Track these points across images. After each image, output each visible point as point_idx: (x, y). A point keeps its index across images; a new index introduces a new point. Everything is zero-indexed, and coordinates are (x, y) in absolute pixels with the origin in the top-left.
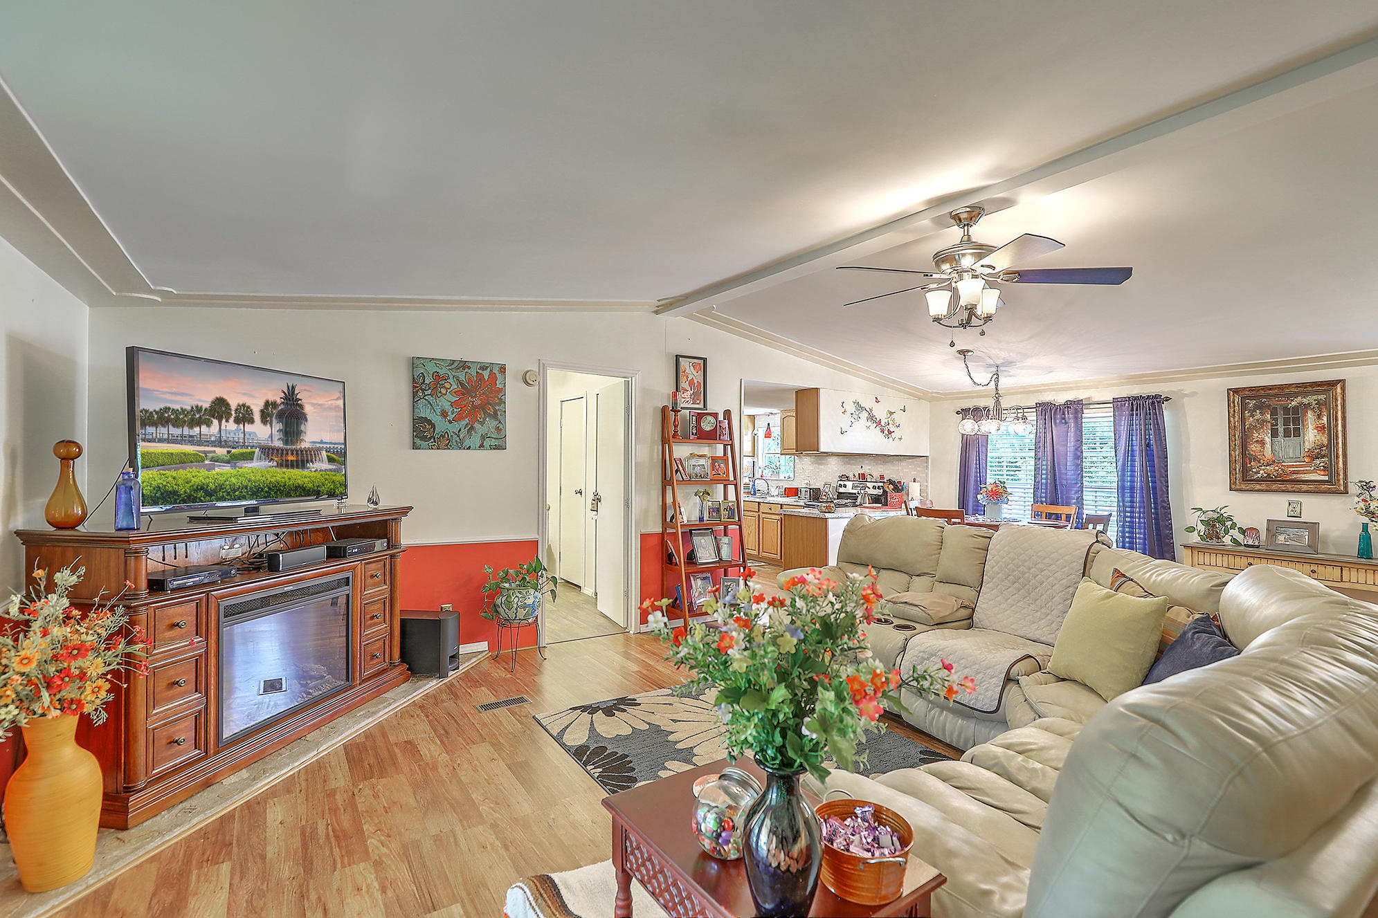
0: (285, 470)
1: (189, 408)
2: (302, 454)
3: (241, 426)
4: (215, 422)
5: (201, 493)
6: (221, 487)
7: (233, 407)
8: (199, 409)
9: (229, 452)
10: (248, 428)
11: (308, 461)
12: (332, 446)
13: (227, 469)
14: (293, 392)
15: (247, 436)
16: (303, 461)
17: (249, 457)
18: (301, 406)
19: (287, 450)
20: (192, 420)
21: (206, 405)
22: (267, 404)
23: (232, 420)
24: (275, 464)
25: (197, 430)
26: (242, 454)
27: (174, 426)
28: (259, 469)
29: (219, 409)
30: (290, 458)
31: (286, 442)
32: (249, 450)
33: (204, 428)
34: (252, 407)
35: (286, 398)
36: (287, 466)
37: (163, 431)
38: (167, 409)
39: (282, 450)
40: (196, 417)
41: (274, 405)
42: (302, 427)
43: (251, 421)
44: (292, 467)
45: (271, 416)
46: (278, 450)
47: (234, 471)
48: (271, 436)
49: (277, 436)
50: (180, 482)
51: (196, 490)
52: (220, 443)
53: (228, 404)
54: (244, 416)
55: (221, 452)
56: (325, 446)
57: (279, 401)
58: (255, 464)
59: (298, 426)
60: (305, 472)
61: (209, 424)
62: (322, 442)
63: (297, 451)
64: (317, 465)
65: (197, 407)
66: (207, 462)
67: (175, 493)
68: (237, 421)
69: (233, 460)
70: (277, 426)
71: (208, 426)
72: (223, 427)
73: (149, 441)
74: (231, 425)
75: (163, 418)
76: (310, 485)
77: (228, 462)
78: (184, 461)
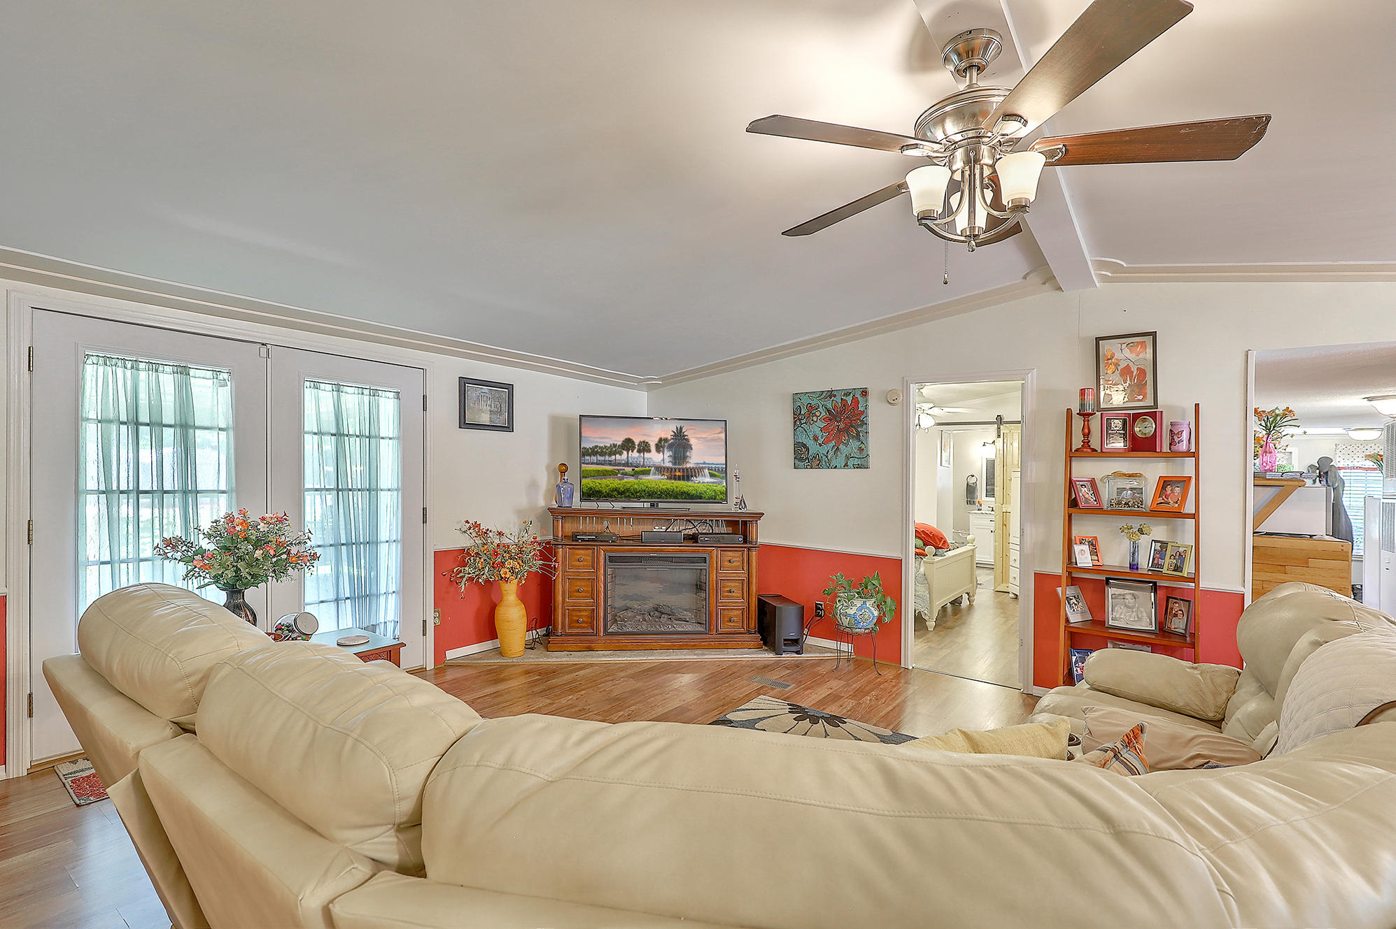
0: (673, 481)
1: (609, 445)
2: (687, 471)
3: (642, 454)
4: (625, 452)
5: (615, 493)
6: (628, 490)
7: (637, 443)
8: (615, 446)
9: (633, 470)
10: (647, 455)
11: (692, 476)
12: (714, 466)
13: (632, 480)
14: (681, 431)
15: (646, 460)
16: (688, 476)
17: (647, 473)
18: (687, 440)
19: (675, 469)
20: (611, 452)
21: (619, 443)
22: (661, 440)
23: (635, 451)
24: (666, 477)
25: (613, 457)
26: (642, 471)
27: (600, 455)
28: (654, 481)
29: (628, 444)
30: (678, 474)
31: (675, 464)
32: (647, 468)
33: (617, 456)
34: (650, 442)
35: (675, 435)
36: (675, 479)
37: (594, 459)
38: (596, 447)
39: (672, 469)
40: (614, 450)
41: (666, 440)
42: (688, 454)
43: (649, 451)
44: (679, 479)
45: (663, 447)
46: (668, 469)
47: (636, 481)
48: (663, 460)
49: (667, 459)
50: (603, 486)
51: (612, 491)
52: (627, 464)
53: (633, 442)
54: (644, 448)
55: (628, 470)
56: (707, 466)
57: (669, 438)
58: (651, 477)
59: (685, 452)
60: (690, 483)
61: (621, 454)
62: (704, 463)
63: (683, 469)
64: (700, 479)
65: (614, 444)
66: (619, 475)
67: (600, 492)
68: (639, 451)
69: (635, 474)
70: (668, 453)
71: (620, 455)
72: (630, 455)
73: (587, 464)
74: (635, 454)
75: (594, 451)
76: (694, 492)
77: (633, 476)
78: (605, 474)
